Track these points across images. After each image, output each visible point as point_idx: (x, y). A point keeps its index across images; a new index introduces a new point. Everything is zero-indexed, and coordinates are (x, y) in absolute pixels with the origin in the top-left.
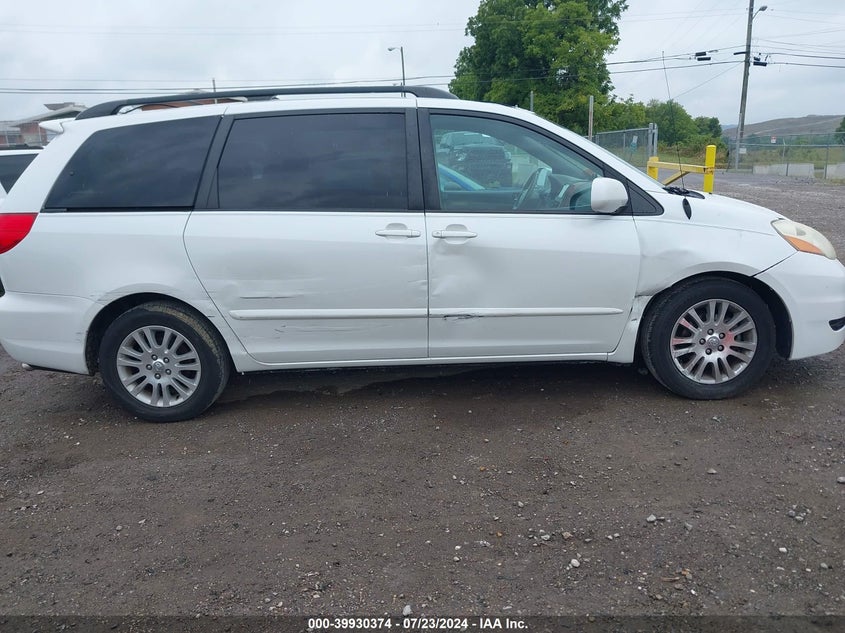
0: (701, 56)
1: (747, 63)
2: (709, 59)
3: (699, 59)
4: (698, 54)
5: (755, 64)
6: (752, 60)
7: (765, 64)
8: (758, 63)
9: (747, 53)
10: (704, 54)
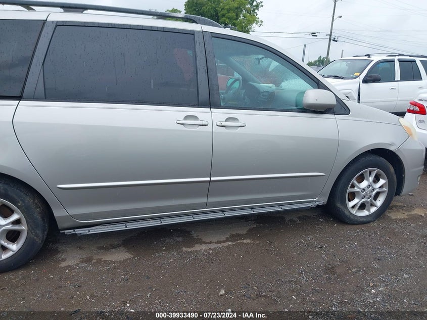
0: (314, 34)
1: (330, 39)
2: (317, 36)
3: (313, 36)
4: (312, 33)
5: (333, 40)
6: (332, 38)
7: (336, 41)
8: (334, 40)
9: (330, 35)
10: (315, 33)
